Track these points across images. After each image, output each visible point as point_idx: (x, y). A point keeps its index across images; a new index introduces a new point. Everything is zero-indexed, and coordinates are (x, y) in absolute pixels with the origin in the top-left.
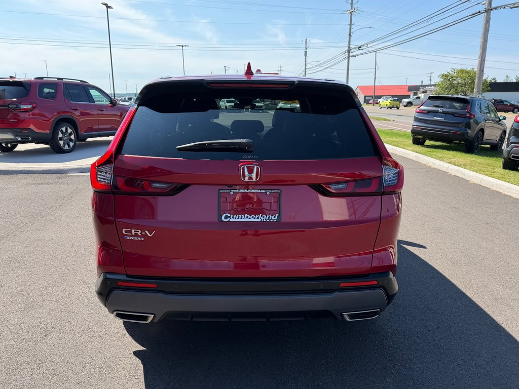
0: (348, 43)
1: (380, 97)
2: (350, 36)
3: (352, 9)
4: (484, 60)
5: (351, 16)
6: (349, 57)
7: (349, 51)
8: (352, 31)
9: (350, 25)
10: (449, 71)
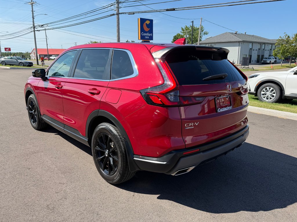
0: (32, 22)
1: (51, 55)
2: (33, 18)
3: (32, 2)
4: (119, 38)
5: (32, 6)
6: (34, 31)
7: (34, 28)
8: (34, 15)
9: (32, 11)
10: (89, 42)
